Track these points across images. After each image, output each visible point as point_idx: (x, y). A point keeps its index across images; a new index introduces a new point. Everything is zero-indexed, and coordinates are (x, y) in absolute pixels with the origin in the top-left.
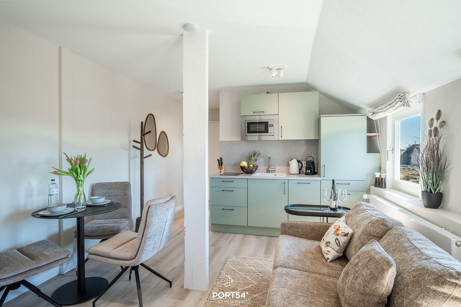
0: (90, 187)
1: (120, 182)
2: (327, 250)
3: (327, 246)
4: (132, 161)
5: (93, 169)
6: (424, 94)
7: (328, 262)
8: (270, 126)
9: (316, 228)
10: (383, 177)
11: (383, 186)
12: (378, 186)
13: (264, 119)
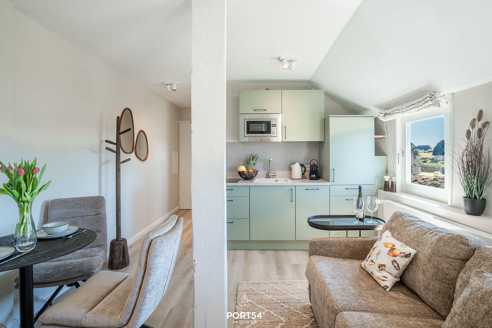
0: (42, 206)
1: (90, 197)
2: (382, 275)
3: (381, 270)
4: (103, 167)
5: (49, 182)
6: (452, 94)
7: (388, 291)
8: (273, 125)
9: (351, 245)
10: (394, 181)
11: (393, 190)
12: (388, 190)
13: (264, 118)
